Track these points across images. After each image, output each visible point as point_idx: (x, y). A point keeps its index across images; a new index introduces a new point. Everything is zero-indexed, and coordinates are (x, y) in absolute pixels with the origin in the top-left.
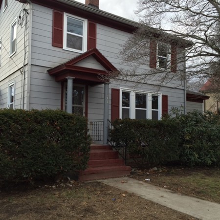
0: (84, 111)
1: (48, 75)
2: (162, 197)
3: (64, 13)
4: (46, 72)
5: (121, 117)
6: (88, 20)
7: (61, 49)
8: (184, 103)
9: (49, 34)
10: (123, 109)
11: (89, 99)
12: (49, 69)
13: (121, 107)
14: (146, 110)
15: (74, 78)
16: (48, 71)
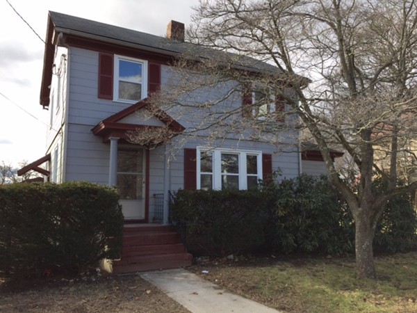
0: (144, 180)
1: (92, 135)
2: (194, 293)
3: (115, 55)
4: (89, 131)
5: (198, 187)
6: (149, 62)
7: (110, 101)
8: (299, 163)
9: (94, 83)
10: (202, 175)
11: (151, 163)
12: (93, 127)
13: (199, 173)
14: (238, 176)
15: (119, 138)
16: (92, 130)
